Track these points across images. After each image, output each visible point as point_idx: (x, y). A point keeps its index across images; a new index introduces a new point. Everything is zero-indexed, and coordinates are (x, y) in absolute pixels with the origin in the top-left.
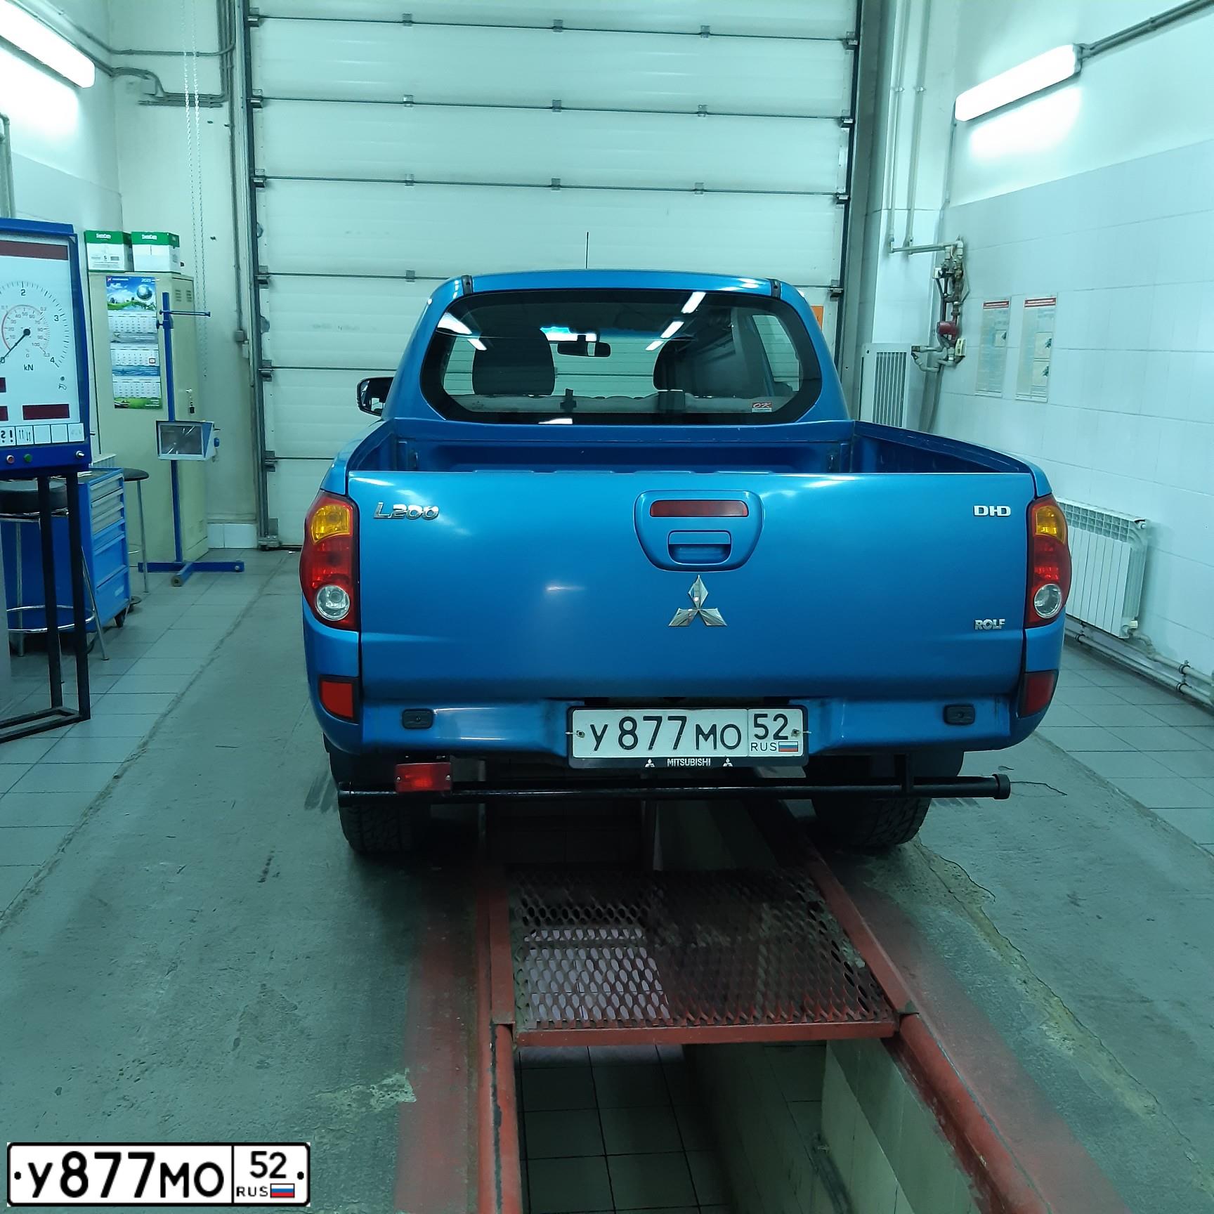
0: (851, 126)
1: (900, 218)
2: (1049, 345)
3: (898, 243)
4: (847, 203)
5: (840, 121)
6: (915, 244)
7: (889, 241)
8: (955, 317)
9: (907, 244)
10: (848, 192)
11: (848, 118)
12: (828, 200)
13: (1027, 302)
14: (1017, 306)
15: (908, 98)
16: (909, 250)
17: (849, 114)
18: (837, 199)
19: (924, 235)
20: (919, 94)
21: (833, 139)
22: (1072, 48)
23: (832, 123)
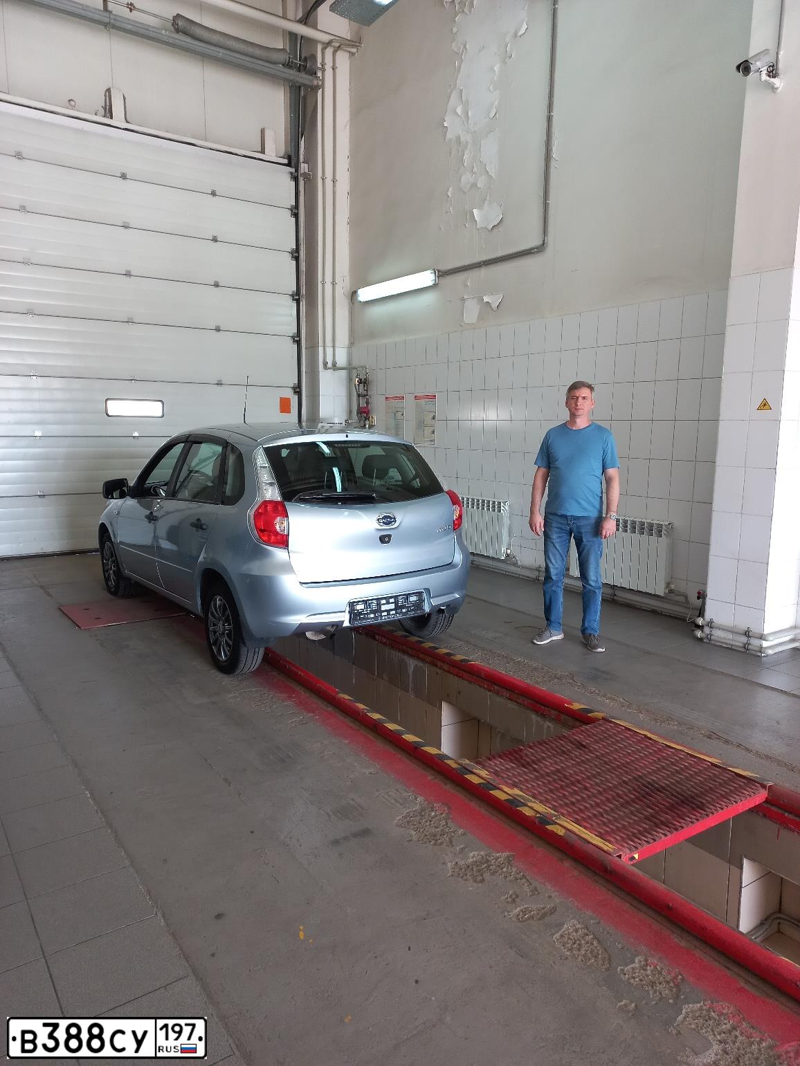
1: (329, 351)
2: (434, 418)
3: (330, 365)
4: (298, 342)
5: (292, 295)
6: (339, 366)
7: (325, 364)
8: (367, 405)
9: (334, 364)
10: (298, 335)
11: (297, 295)
12: (287, 340)
13: (416, 397)
14: (409, 399)
16: (335, 368)
17: (295, 293)
18: (294, 341)
19: (342, 360)
20: (334, 284)
21: (288, 306)
22: (433, 271)
23: (287, 298)
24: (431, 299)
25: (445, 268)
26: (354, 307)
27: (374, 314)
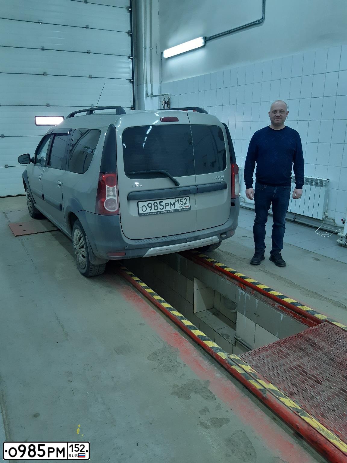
0: (132, 59)
1: (149, 86)
5: (129, 57)
6: (154, 94)
7: (147, 94)
9: (152, 94)
10: (133, 79)
12: (128, 81)
15: (148, 50)
16: (152, 96)
17: (131, 55)
18: (130, 81)
19: (156, 92)
20: (151, 49)
21: (127, 62)
22: (202, 38)
23: (127, 58)
24: (201, 54)
25: (209, 36)
26: (162, 61)
27: (172, 63)
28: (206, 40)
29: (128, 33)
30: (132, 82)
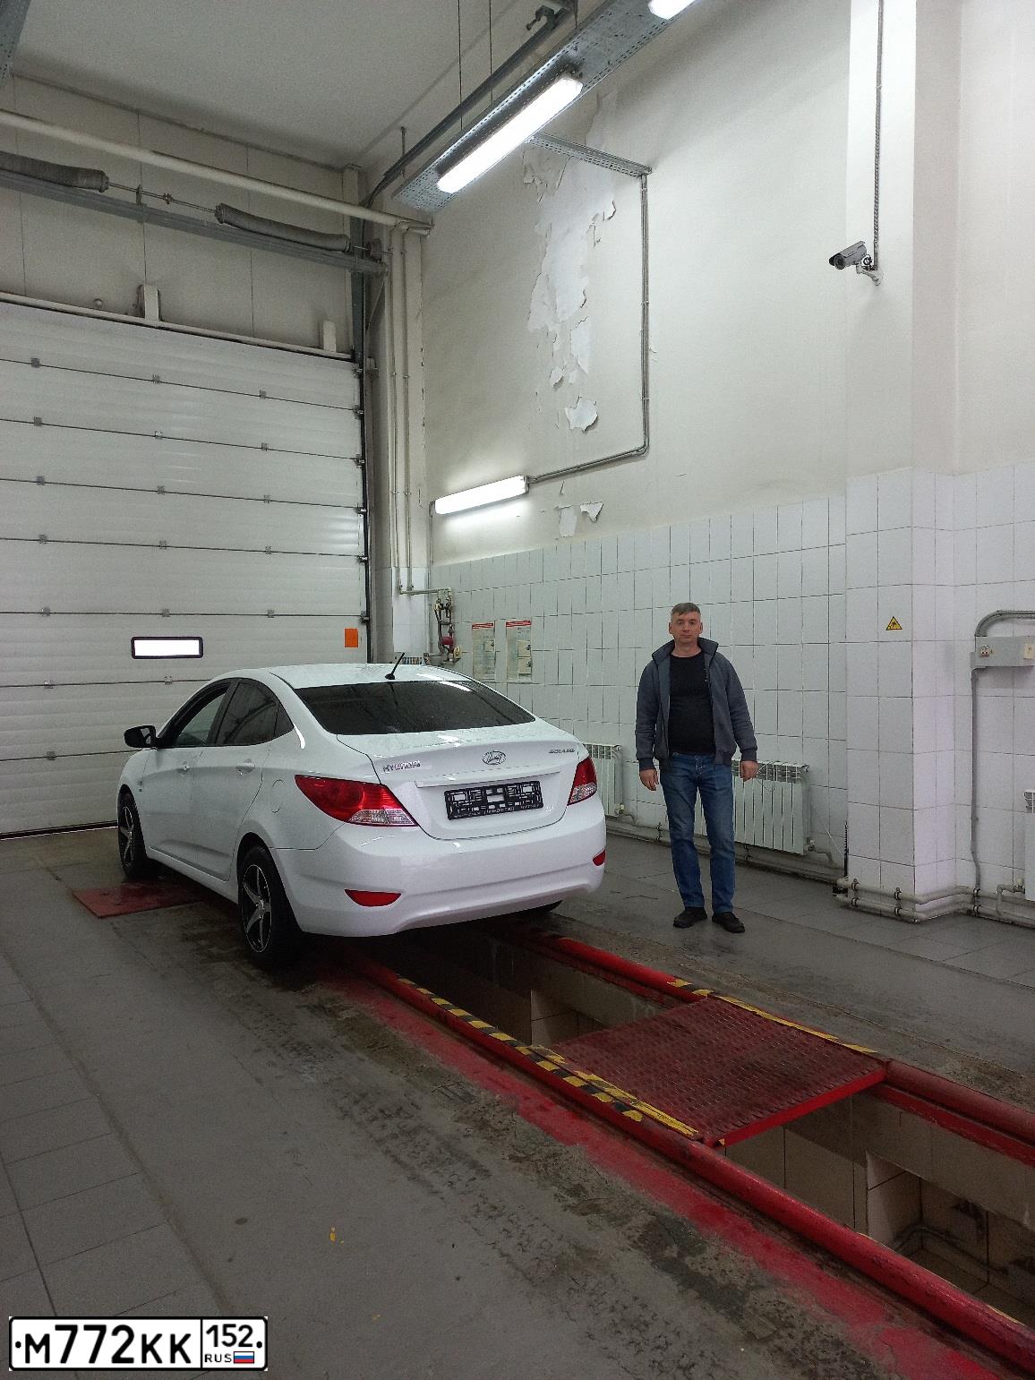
0: (365, 514)
1: (404, 571)
2: (529, 648)
3: (404, 589)
4: (366, 562)
5: (358, 510)
6: (415, 589)
8: (451, 634)
9: (410, 587)
10: (366, 555)
11: (363, 508)
12: (354, 560)
13: (507, 623)
14: (501, 626)
15: (401, 497)
16: (411, 592)
17: (361, 506)
18: (360, 560)
19: (419, 584)
20: (407, 494)
21: (353, 521)
22: (522, 478)
23: (352, 512)
24: (521, 509)
25: (535, 474)
26: (433, 522)
27: (456, 527)
28: (531, 482)
29: (357, 461)
30: (364, 561)
